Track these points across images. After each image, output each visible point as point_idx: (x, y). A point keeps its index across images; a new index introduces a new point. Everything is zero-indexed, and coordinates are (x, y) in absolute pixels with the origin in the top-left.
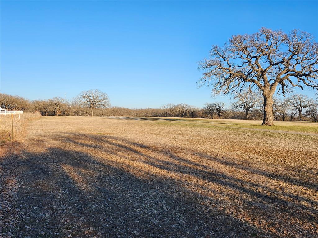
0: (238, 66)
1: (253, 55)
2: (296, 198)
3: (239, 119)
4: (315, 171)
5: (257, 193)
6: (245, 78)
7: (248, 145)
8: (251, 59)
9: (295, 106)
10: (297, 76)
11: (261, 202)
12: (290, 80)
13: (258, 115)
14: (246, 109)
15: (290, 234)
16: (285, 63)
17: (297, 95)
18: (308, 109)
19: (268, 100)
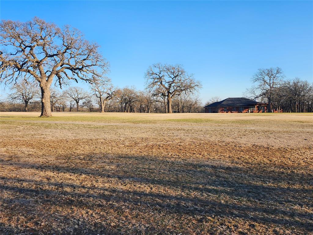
0: (11, 54)
1: (27, 44)
2: (61, 185)
3: (18, 111)
4: (82, 157)
5: (21, 189)
6: (20, 67)
7: (21, 139)
8: (25, 48)
9: (73, 98)
10: (71, 70)
11: (24, 197)
12: (65, 73)
13: (39, 106)
14: (26, 101)
15: (48, 224)
16: (60, 56)
17: (75, 88)
18: (84, 100)
19: (45, 91)
